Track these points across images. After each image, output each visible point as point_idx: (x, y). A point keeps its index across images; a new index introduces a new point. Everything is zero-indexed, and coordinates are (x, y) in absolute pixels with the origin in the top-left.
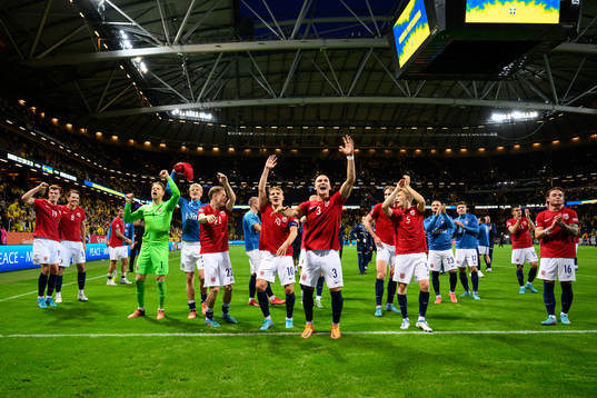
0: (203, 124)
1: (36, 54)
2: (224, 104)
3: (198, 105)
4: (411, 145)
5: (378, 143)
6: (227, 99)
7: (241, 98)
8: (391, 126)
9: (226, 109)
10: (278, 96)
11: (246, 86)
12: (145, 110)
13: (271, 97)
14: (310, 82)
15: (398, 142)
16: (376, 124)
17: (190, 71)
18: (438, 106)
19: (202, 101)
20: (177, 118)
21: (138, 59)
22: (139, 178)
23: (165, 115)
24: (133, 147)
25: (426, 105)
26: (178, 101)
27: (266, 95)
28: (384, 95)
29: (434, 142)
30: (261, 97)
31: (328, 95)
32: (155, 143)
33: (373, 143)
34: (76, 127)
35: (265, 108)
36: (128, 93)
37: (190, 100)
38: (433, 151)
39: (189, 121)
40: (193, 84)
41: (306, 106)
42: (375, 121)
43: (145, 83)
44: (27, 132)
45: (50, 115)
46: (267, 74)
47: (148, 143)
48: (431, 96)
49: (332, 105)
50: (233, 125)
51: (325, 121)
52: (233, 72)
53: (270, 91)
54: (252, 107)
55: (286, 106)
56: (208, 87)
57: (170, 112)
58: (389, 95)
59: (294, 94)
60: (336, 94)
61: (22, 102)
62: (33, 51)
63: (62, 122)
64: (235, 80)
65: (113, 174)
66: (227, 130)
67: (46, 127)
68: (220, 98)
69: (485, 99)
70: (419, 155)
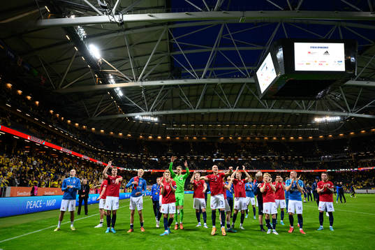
0: (153, 123)
1: (63, 86)
2: (164, 112)
3: (150, 113)
4: (270, 134)
5: (252, 134)
6: (166, 110)
7: (174, 109)
8: (258, 125)
9: (166, 116)
10: (195, 108)
11: (177, 103)
12: (120, 116)
13: (191, 109)
14: (212, 100)
15: (262, 133)
16: (250, 123)
17: (146, 95)
18: (284, 113)
19: (152, 111)
20: (138, 120)
21: (118, 89)
22: (115, 154)
23: (131, 118)
24: (112, 136)
25: (278, 113)
26: (138, 111)
27: (188, 108)
28: (253, 108)
29: (284, 133)
30: (186, 109)
31: (222, 108)
32: (125, 134)
33: (248, 134)
34: (81, 125)
35: (188, 114)
36: (111, 107)
37: (146, 110)
38: (283, 138)
39: (145, 122)
40: (147, 102)
41: (210, 114)
42: (249, 122)
43: (121, 102)
44: (53, 128)
45: (66, 119)
46: (188, 96)
47: (121, 134)
48: (280, 108)
49: (225, 113)
50: (170, 124)
51: (222, 122)
52: (170, 96)
53: (190, 105)
54: (180, 114)
55: (199, 114)
56: (156, 103)
57: (134, 117)
58: (257, 108)
59: (203, 107)
60: (227, 107)
61: (52, 111)
62: (61, 84)
63: (74, 122)
64: (170, 100)
65: (100, 152)
66: (166, 127)
67: (63, 125)
68: (163, 109)
69: (310, 110)
70: (275, 140)
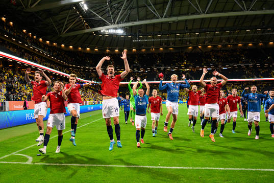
0: (118, 36)
1: (31, 5)
2: (130, 24)
3: (116, 26)
4: (245, 40)
5: (224, 41)
6: (132, 21)
7: (140, 20)
8: (232, 30)
9: (131, 27)
10: (162, 17)
11: (142, 12)
12: (87, 31)
13: (158, 18)
14: (181, 6)
15: (237, 40)
16: (223, 30)
17: (111, 7)
18: (265, 15)
19: (118, 23)
20: (104, 34)
21: (83, 3)
22: (84, 69)
23: (97, 32)
24: (80, 52)
25: (256, 15)
26: (104, 24)
27: (154, 17)
29: (262, 38)
30: (152, 18)
31: (192, 14)
32: (92, 49)
33: (220, 41)
34: (51, 42)
35: (154, 24)
36: (78, 22)
37: (111, 23)
38: (260, 44)
39: (111, 35)
40: (112, 13)
41: (179, 22)
42: (222, 28)
43: (87, 16)
44: (29, 47)
45: (38, 37)
46: (155, 4)
47: (88, 49)
48: (260, 9)
49: (194, 20)
50: (135, 36)
51: (190, 30)
52: (135, 5)
53: (157, 14)
54: (146, 25)
55: (167, 22)
56: (121, 15)
57: (100, 31)
58: (232, 11)
59: (171, 15)
60: (197, 13)
61: (25, 31)
62: (29, 4)
63: (45, 40)
64: (135, 10)
65: (71, 67)
66: (131, 39)
67: (36, 43)
68: (128, 21)
70: (251, 47)
